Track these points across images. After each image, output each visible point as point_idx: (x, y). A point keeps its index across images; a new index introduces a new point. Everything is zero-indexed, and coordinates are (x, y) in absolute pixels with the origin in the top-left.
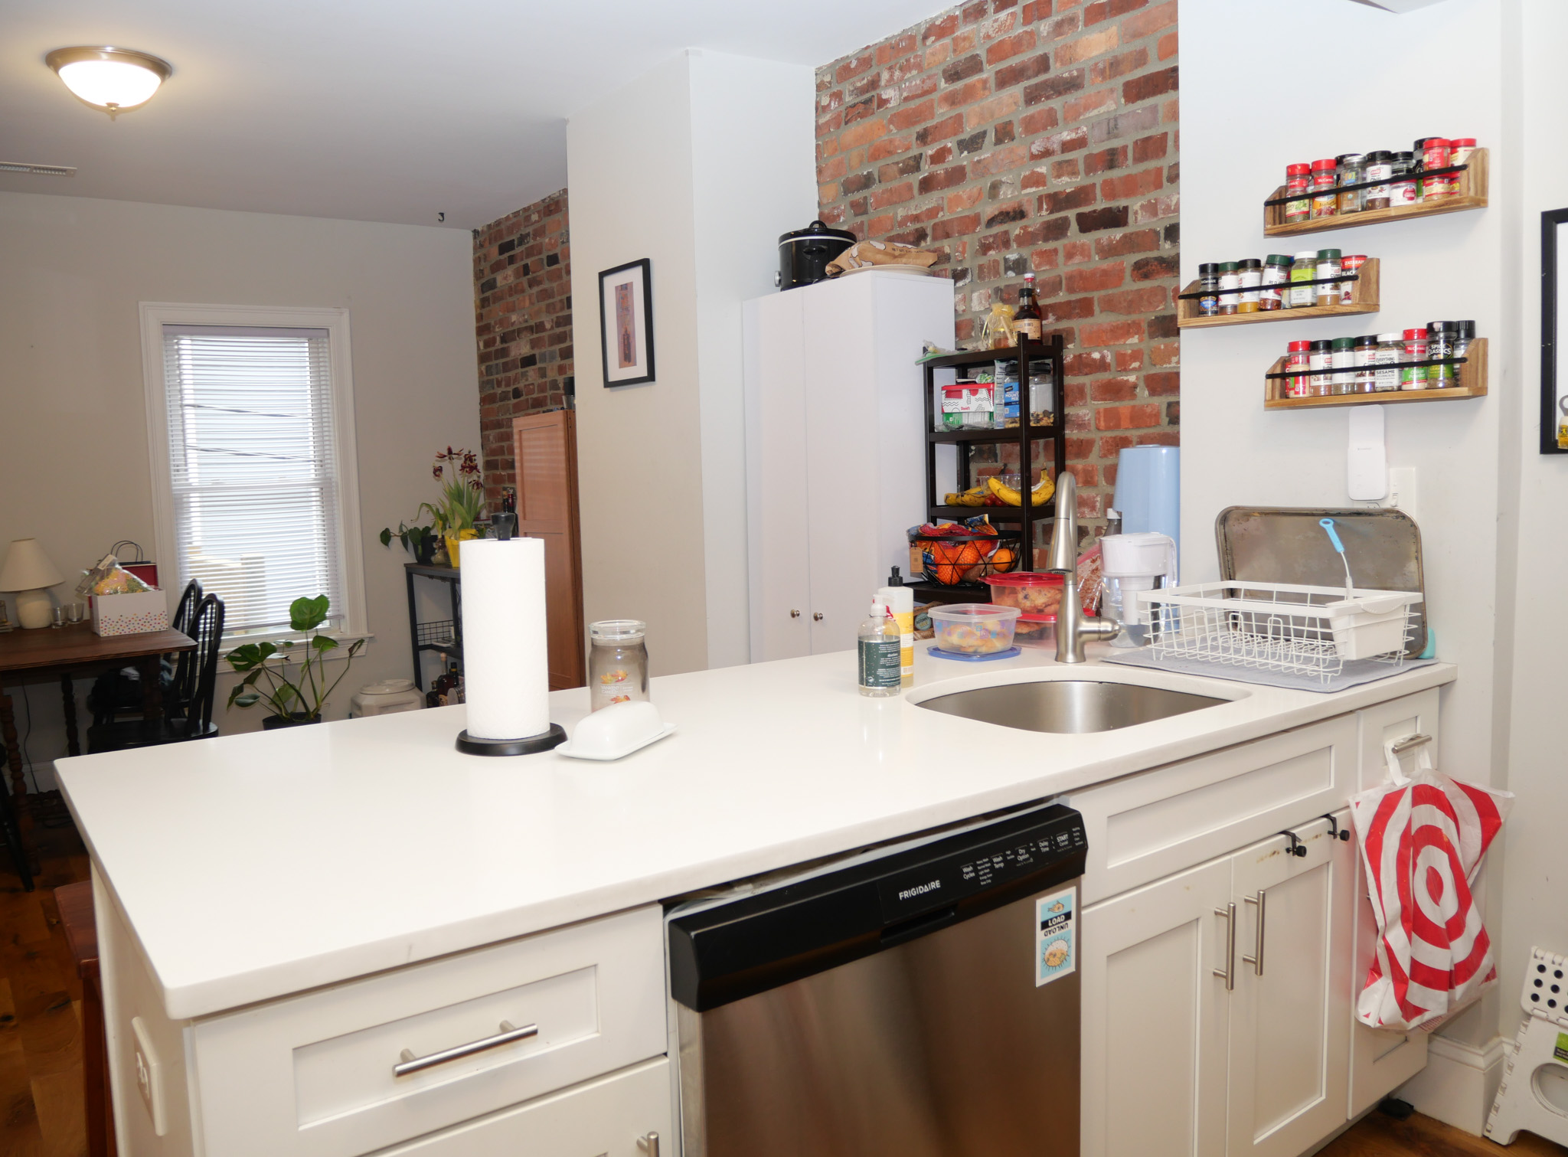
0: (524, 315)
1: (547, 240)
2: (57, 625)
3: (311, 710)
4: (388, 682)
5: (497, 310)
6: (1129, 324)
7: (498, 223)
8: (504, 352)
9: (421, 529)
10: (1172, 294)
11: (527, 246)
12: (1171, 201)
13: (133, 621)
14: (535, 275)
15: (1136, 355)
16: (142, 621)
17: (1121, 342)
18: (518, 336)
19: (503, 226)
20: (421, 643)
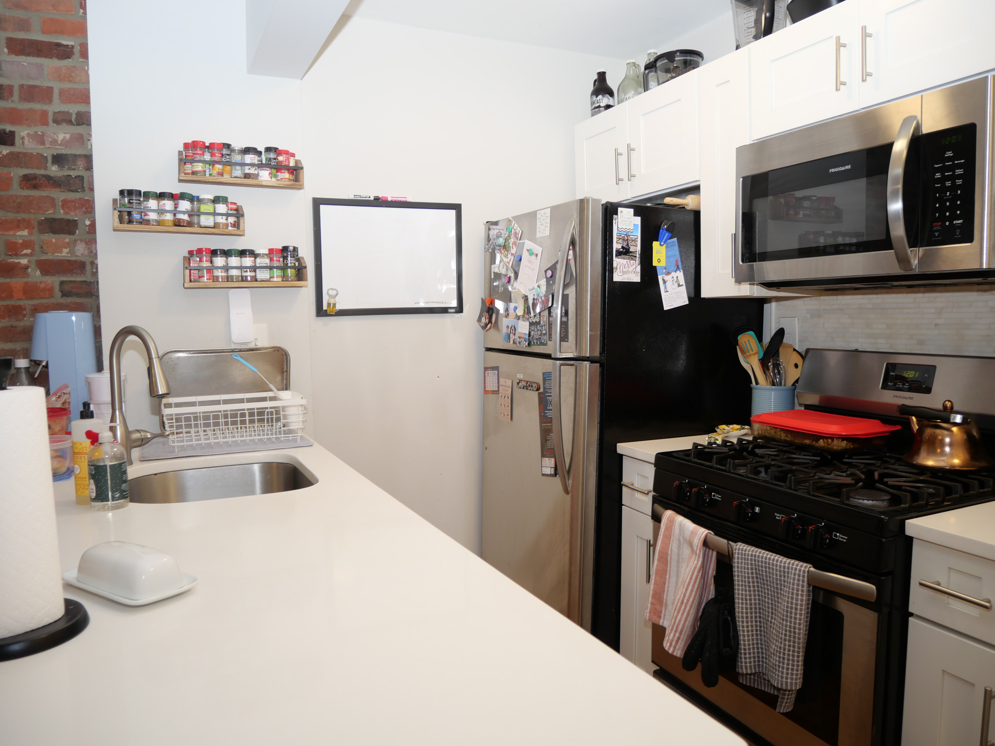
6: (19, 220)
10: (60, 204)
12: (58, 137)
15: (27, 244)
17: (12, 233)
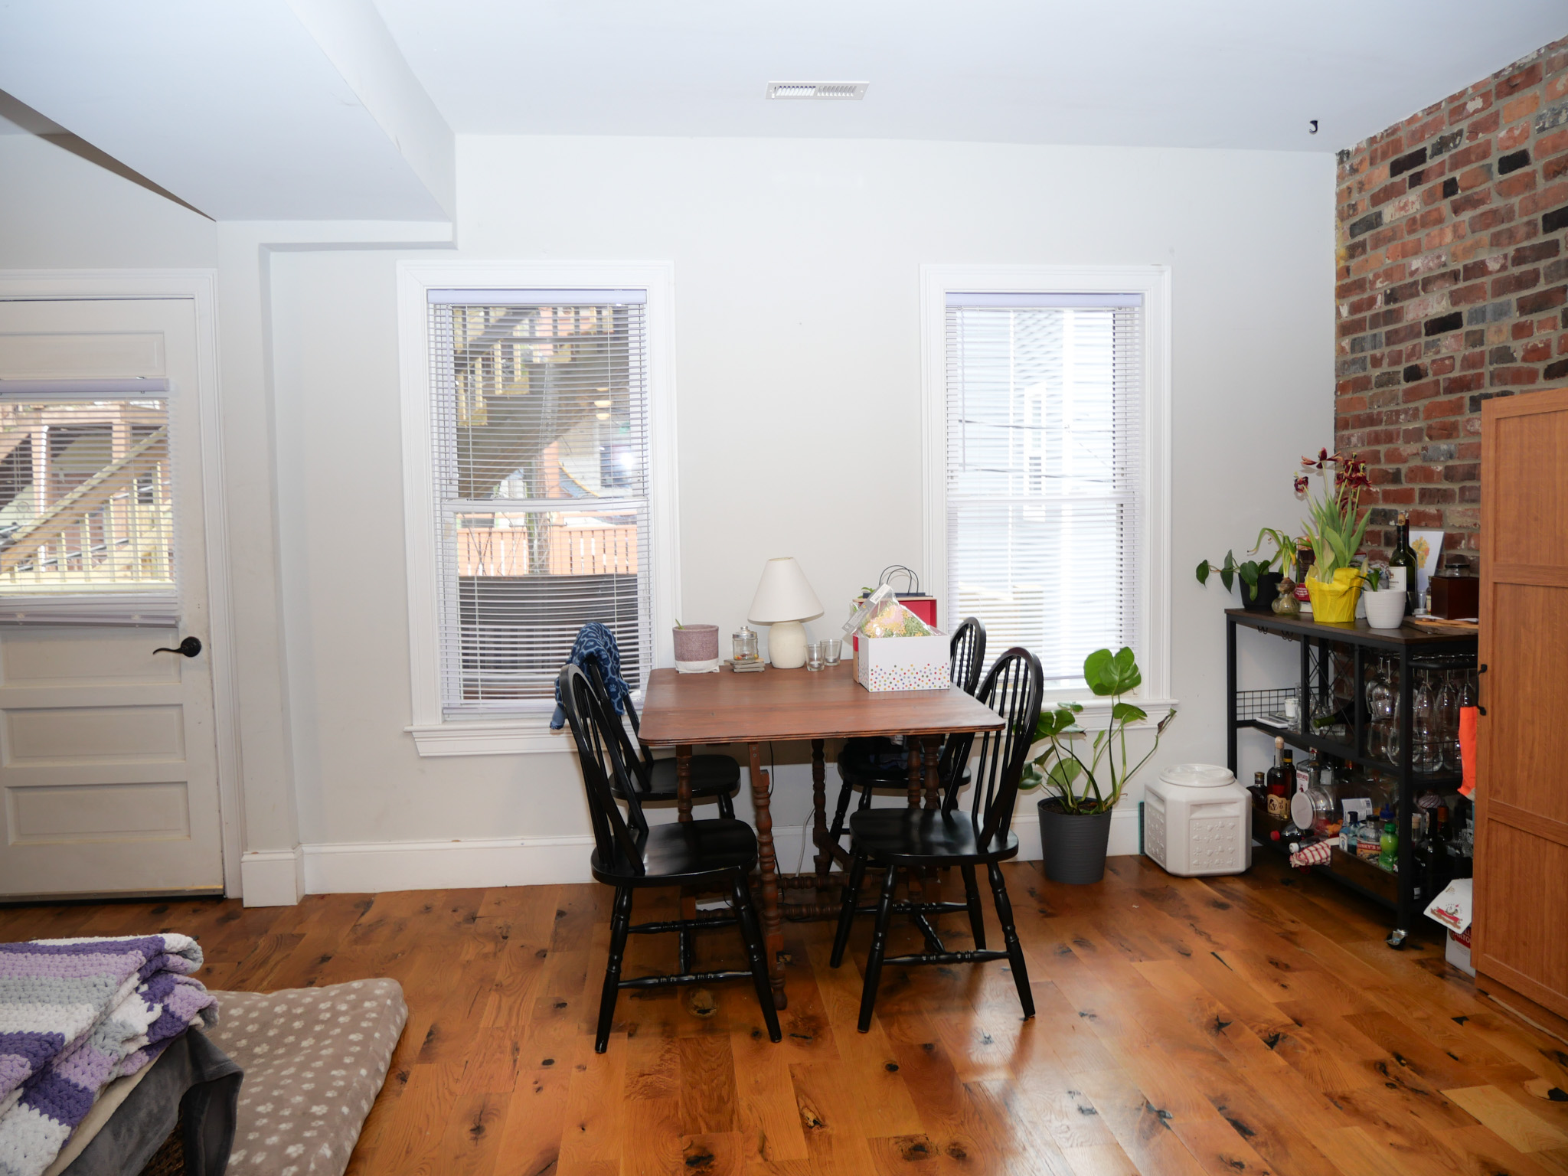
0: (1439, 257)
1: (1502, 134)
2: (812, 666)
3: (1103, 798)
4: (1198, 768)
5: (1381, 258)
7: (1394, 130)
8: (1391, 316)
9: (1258, 564)
11: (1454, 151)
13: (908, 674)
14: (1468, 192)
16: (920, 675)
18: (1424, 290)
19: (1400, 134)
20: (1239, 718)
